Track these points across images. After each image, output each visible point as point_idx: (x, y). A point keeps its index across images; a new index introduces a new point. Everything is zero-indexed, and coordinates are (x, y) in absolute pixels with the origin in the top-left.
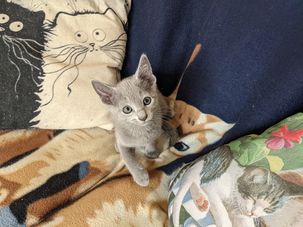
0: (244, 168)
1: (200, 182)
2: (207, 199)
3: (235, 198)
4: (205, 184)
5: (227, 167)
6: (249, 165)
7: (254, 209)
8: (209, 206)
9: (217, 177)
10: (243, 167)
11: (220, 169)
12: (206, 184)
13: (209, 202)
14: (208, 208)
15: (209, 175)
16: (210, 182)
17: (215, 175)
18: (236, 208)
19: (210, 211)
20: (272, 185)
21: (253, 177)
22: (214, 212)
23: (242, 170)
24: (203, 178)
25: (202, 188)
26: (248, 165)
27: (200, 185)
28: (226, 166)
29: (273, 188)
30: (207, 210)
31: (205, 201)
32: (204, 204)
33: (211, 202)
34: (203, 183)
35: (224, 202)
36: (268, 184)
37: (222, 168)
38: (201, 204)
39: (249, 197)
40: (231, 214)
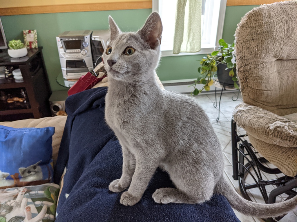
1: (25, 218)
2: (25, 210)
3: (16, 207)
4: (23, 216)
7: (13, 203)
8: (26, 207)
11: (13, 220)
15: (19, 219)
17: (17, 218)
21: (5, 212)
22: (25, 205)
23: (6, 216)
24: (23, 220)
25: (25, 215)
26: (3, 217)
28: (11, 220)
35: (20, 207)
36: (3, 208)
38: (28, 209)
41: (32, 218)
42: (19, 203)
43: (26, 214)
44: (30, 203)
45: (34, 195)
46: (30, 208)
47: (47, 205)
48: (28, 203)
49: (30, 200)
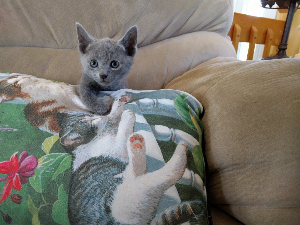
0: (73, 152)
1: (127, 168)
2: (129, 142)
4: (122, 160)
5: (86, 163)
6: (66, 153)
8: (131, 136)
9: (103, 158)
10: (73, 154)
11: (94, 165)
12: (120, 159)
13: (129, 138)
14: (133, 134)
15: (111, 168)
16: (115, 157)
17: (104, 162)
18: (110, 123)
19: (133, 132)
20: (71, 127)
21: (75, 139)
22: (130, 129)
23: (76, 150)
24: (120, 170)
26: (68, 153)
27: (128, 164)
28: (86, 166)
29: (71, 124)
30: (135, 133)
31: (132, 142)
32: (135, 140)
33: (126, 137)
34: (123, 162)
36: (72, 129)
37: (91, 165)
38: (137, 141)
39: (93, 126)
40: (117, 121)
41: (147, 171)
42: (114, 122)
43: (131, 155)
44: (142, 127)
45: (149, 108)
46: (141, 139)
47: (187, 143)
48: (135, 126)
49: (141, 119)
